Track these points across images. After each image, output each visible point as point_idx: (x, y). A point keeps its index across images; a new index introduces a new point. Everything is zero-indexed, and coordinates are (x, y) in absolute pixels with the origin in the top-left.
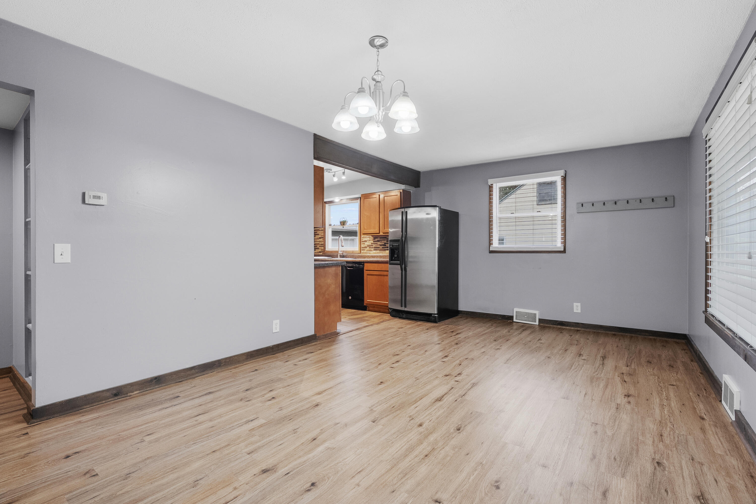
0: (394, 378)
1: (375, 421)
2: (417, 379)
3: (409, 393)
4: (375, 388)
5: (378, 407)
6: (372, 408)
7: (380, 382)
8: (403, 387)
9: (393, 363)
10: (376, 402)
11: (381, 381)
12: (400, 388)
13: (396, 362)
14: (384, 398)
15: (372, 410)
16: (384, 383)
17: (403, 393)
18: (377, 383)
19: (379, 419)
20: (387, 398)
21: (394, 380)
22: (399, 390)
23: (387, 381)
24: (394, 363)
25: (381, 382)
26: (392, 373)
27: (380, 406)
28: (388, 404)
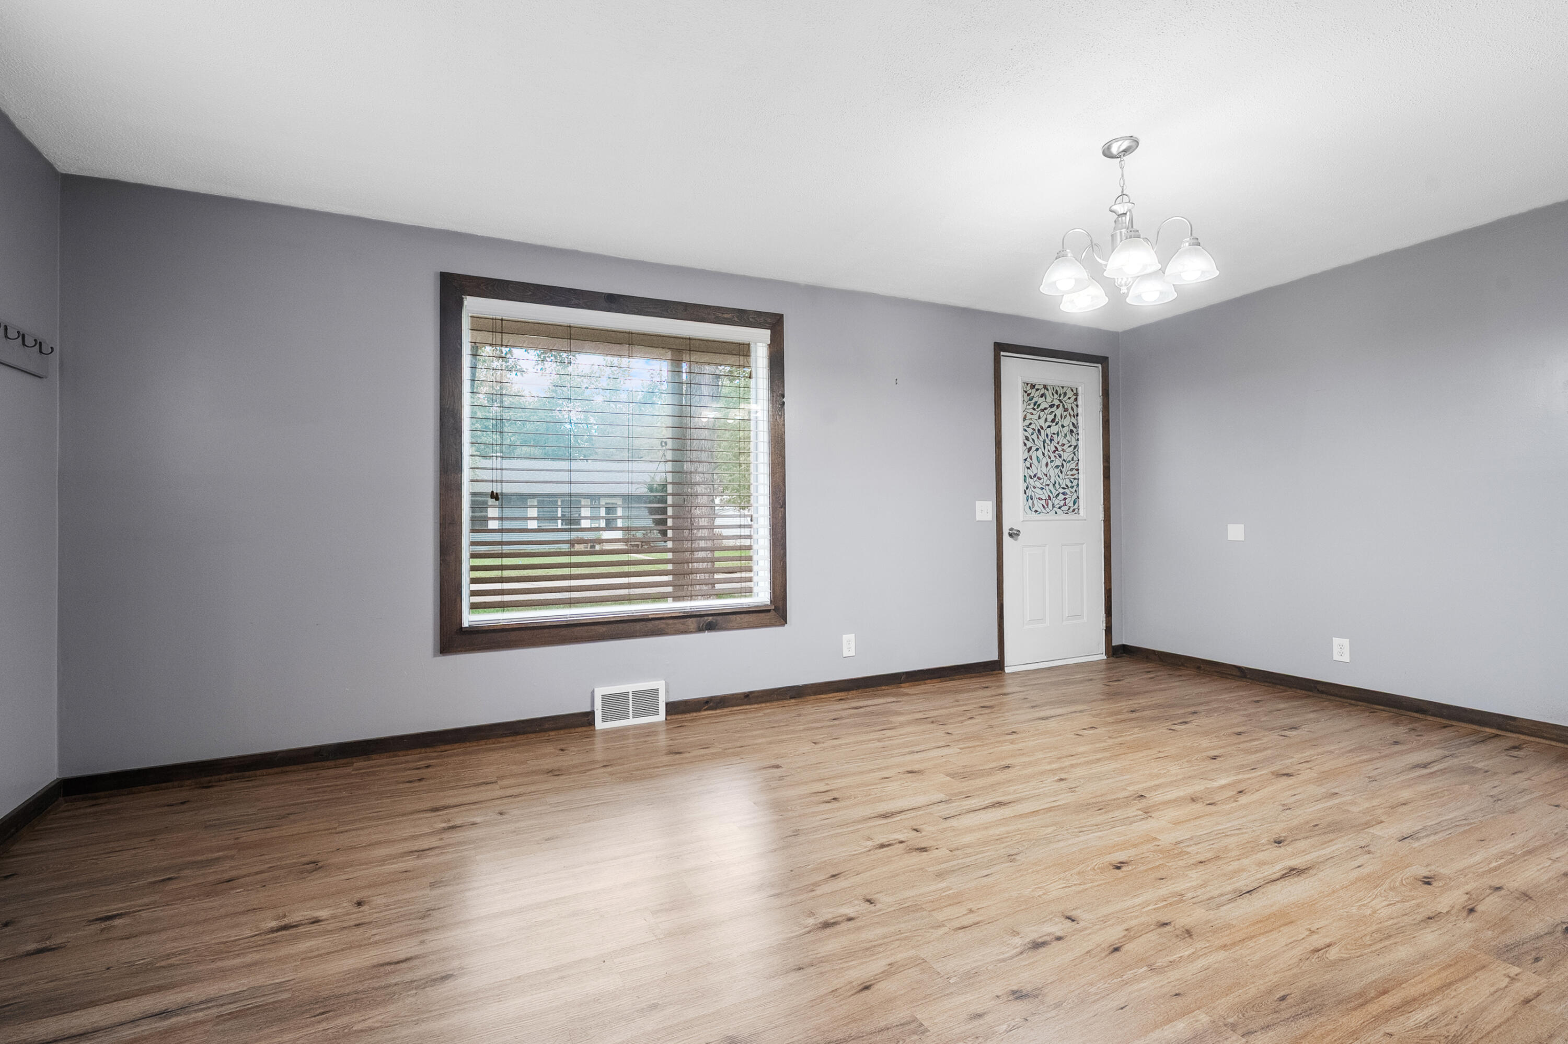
0: (1079, 873)
1: (1139, 797)
2: (1011, 857)
3: (1054, 828)
4: (1137, 855)
5: (1133, 814)
6: (1146, 815)
7: (1124, 869)
8: (1061, 844)
9: (1059, 939)
10: (1136, 824)
11: (1117, 871)
12: (1070, 842)
13: (1044, 944)
14: (1117, 828)
15: (1146, 813)
16: (1111, 864)
17: (1067, 830)
18: (1130, 868)
19: (1132, 798)
20: (1109, 827)
21: (1079, 868)
22: (1077, 839)
23: (1102, 870)
24: (1055, 943)
25: (1118, 868)
26: (1080, 892)
27: (1128, 815)
28: (1110, 817)
